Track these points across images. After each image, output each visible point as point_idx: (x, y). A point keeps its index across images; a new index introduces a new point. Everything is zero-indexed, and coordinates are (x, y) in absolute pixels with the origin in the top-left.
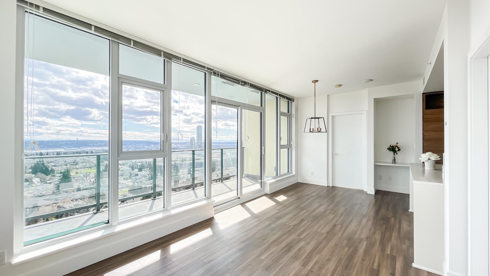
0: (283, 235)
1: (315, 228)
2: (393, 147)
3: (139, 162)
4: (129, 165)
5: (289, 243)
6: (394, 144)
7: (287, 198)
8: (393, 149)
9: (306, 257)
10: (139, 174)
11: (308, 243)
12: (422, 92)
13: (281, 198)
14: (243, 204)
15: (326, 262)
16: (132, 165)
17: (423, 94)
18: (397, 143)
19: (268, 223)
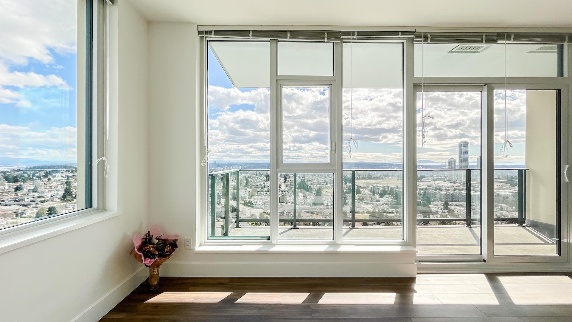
3: (380, 187)
4: (370, 189)
10: (380, 200)
16: (373, 189)
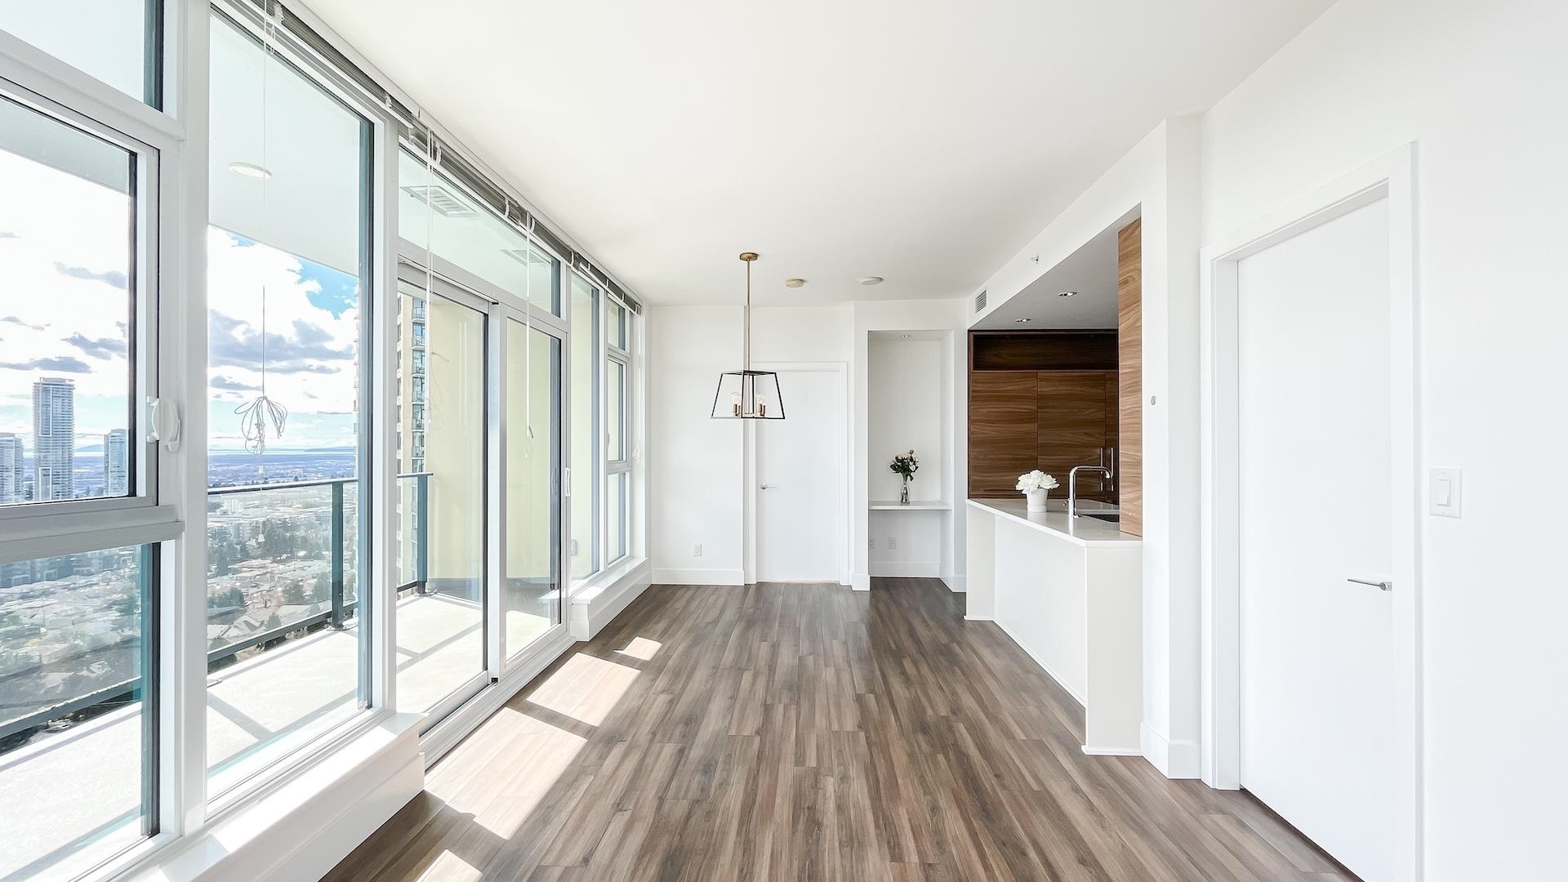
0: (755, 778)
1: (820, 720)
2: (902, 461)
5: (795, 796)
6: (904, 454)
7: (658, 645)
8: (903, 467)
9: (877, 826)
11: (844, 779)
12: (968, 327)
13: (643, 648)
14: (517, 700)
15: (934, 818)
17: (969, 331)
18: (912, 452)
19: (669, 749)
